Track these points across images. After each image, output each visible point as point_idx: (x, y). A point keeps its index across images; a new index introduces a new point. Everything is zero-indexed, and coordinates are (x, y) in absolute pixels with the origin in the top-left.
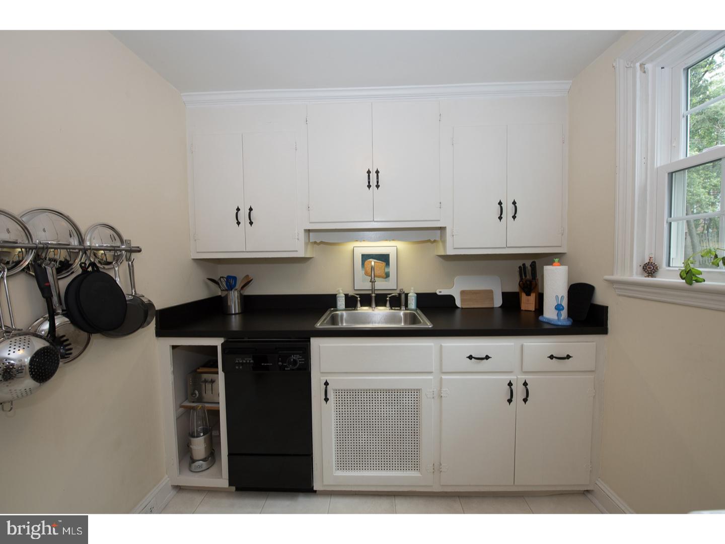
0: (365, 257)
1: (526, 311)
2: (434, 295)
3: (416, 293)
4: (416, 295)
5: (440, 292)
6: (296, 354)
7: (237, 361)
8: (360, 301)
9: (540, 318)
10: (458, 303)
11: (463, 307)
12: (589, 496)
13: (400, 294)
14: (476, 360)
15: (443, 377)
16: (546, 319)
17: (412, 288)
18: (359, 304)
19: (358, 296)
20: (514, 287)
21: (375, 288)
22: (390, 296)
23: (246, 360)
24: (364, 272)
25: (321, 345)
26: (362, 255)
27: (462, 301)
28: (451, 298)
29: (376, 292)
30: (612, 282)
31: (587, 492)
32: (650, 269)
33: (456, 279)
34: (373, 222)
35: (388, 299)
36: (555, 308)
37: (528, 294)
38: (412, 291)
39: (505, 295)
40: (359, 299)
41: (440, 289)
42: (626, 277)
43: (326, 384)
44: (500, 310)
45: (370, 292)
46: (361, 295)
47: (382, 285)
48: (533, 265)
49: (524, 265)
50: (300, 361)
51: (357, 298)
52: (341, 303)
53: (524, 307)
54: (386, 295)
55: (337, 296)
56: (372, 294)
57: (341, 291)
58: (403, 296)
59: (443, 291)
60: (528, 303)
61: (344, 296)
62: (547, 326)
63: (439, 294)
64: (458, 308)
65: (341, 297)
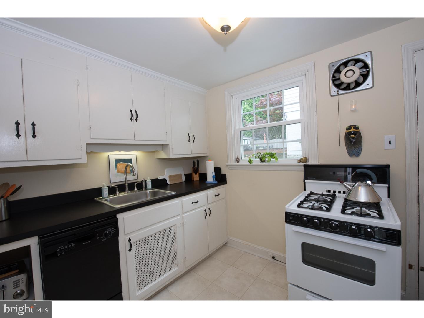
0: (117, 161)
1: (196, 181)
2: (157, 180)
3: (151, 180)
4: (151, 181)
5: (160, 178)
6: (108, 228)
7: (59, 250)
8: (118, 189)
9: (206, 182)
10: (168, 182)
11: (171, 184)
12: (227, 245)
13: (142, 182)
14: (195, 204)
15: (184, 215)
16: (208, 182)
17: (149, 177)
18: (118, 192)
19: (117, 186)
20: (189, 171)
21: (128, 180)
22: (137, 183)
23: (68, 246)
24: (117, 171)
25: (124, 217)
26: (115, 160)
27: (170, 181)
28: (164, 180)
29: (129, 182)
30: (227, 166)
31: (225, 244)
32: (238, 160)
33: (166, 170)
34: (134, 141)
35: (135, 185)
36: (213, 177)
37: (196, 174)
38: (149, 179)
39: (186, 175)
40: (117, 188)
41: (159, 176)
42: (232, 164)
43: (130, 240)
44: (184, 183)
45: (125, 183)
46: (119, 186)
47: (130, 178)
48: (198, 161)
49: (194, 161)
50: (113, 231)
51: (116, 187)
52: (106, 192)
53: (195, 180)
54: (134, 183)
55: (102, 188)
56: (126, 184)
57: (105, 185)
58: (144, 183)
59: (161, 177)
60: (196, 178)
61: (107, 187)
62: (209, 185)
63: (159, 179)
64: (168, 184)
65: (106, 188)
